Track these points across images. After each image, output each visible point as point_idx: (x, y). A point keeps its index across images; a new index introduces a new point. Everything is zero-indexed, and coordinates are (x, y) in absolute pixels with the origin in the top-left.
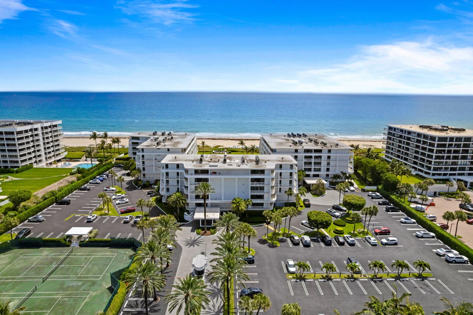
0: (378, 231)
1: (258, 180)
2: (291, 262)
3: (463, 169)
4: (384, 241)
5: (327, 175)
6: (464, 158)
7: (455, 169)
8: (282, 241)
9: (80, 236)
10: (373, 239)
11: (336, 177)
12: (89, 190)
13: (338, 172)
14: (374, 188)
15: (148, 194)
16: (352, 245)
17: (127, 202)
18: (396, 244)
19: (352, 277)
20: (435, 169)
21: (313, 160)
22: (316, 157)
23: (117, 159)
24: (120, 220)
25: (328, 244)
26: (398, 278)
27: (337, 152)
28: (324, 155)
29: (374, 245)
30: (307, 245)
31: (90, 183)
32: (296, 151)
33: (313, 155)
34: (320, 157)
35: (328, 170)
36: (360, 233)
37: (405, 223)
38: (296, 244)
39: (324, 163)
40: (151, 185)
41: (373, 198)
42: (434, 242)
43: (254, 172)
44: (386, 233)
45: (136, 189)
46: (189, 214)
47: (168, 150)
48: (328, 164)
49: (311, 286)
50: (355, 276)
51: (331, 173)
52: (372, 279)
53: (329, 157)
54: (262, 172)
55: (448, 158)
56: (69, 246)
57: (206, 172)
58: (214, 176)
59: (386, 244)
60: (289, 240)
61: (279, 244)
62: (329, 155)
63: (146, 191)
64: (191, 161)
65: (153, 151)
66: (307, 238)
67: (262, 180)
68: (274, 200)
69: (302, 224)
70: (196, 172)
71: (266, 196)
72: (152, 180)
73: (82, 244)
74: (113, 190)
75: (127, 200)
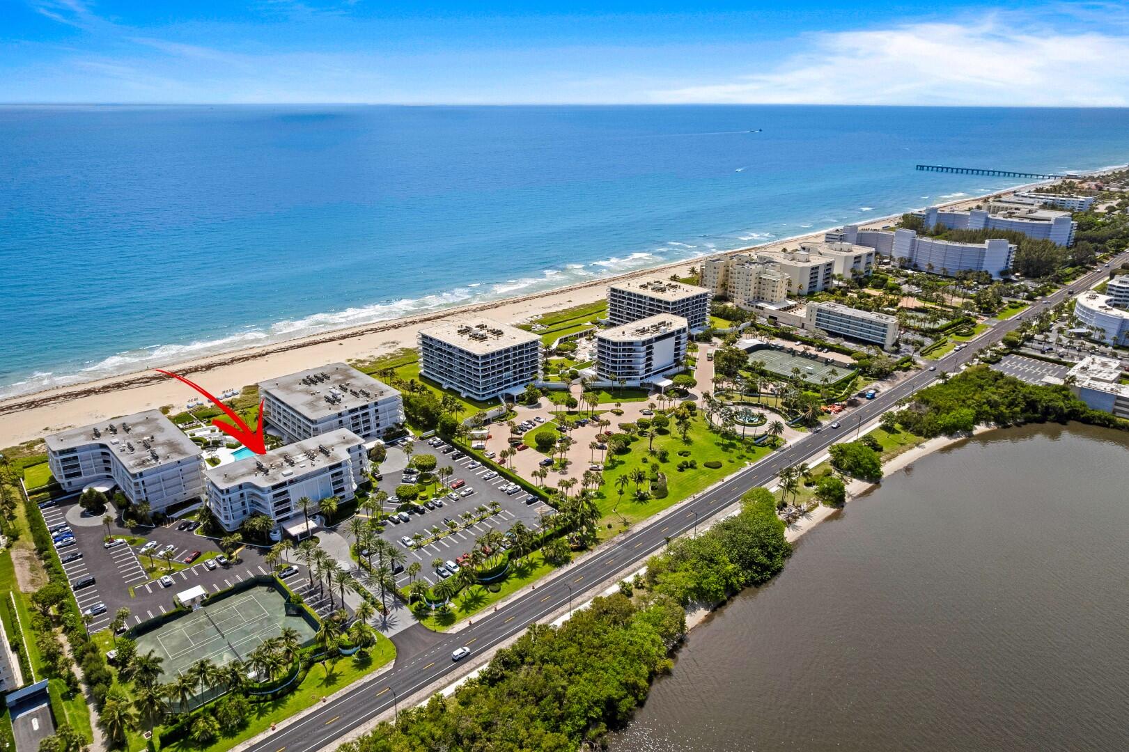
0: (455, 485)
1: (336, 474)
2: (407, 539)
3: (508, 381)
4: (463, 493)
5: (378, 432)
6: (507, 370)
7: (501, 384)
8: (383, 524)
10: (455, 495)
11: (389, 430)
12: (81, 556)
13: (390, 425)
14: (431, 432)
15: (181, 529)
16: (440, 506)
17: (173, 549)
18: (472, 493)
19: (453, 532)
20: (484, 389)
21: (361, 420)
22: (363, 415)
23: (29, 494)
24: (200, 570)
25: (422, 512)
26: (482, 519)
27: (384, 402)
28: (371, 410)
29: (457, 500)
30: (407, 520)
31: (61, 546)
32: (340, 415)
33: (360, 413)
34: (367, 414)
35: (378, 425)
36: (441, 492)
37: (473, 468)
38: (397, 523)
39: (372, 419)
40: (165, 515)
41: (435, 446)
42: (497, 480)
43: (331, 468)
44: (462, 484)
45: (151, 529)
46: (275, 533)
47: (179, 462)
48: (377, 418)
49: (429, 549)
50: (454, 530)
51: (382, 427)
52: (466, 527)
53: (377, 411)
54: (339, 465)
55: (493, 374)
56: (192, 611)
57: (283, 484)
58: (293, 486)
59: (466, 495)
60: (388, 521)
61: (383, 529)
62: (376, 408)
63: (171, 526)
64: (250, 474)
66: (405, 514)
67: (341, 473)
68: (355, 487)
69: (389, 501)
70: (274, 488)
71: (346, 487)
72: (162, 509)
73: (205, 603)
74: (121, 543)
75: (172, 546)
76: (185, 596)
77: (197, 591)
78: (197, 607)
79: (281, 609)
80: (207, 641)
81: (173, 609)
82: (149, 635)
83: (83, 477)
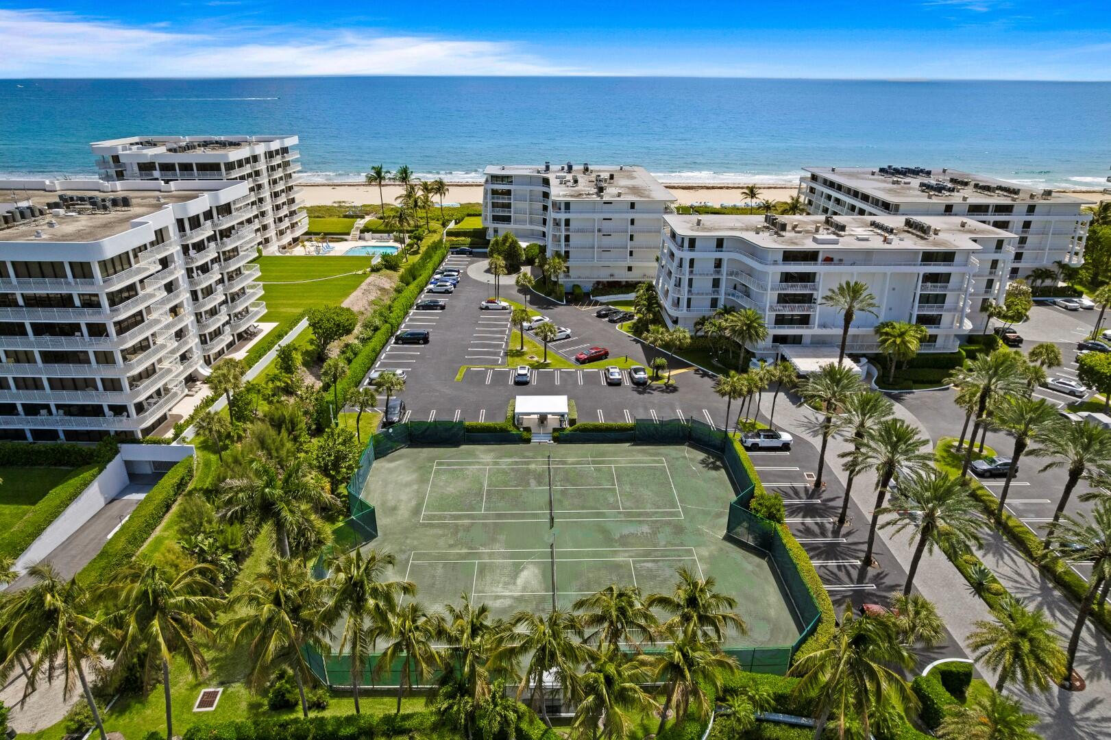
1: (935, 278)
5: (1015, 271)
9: (543, 418)
11: (1044, 273)
12: (443, 308)
13: (1046, 263)
15: (600, 316)
17: (568, 337)
23: (450, 234)
24: (590, 379)
27: (1047, 210)
28: (1017, 220)
31: (430, 291)
33: (990, 218)
34: (1007, 225)
35: (1018, 256)
40: (587, 295)
43: (927, 258)
45: (556, 304)
47: (632, 205)
48: (1023, 242)
53: (1027, 225)
54: (948, 257)
56: (528, 441)
57: (811, 256)
58: (830, 269)
62: (1028, 218)
64: (752, 230)
65: (592, 208)
67: (946, 278)
69: (1044, 385)
70: (788, 256)
71: (946, 318)
73: (560, 437)
74: (504, 308)
75: (569, 331)
76: (528, 405)
77: (557, 404)
78: (541, 439)
79: (719, 515)
80: (513, 516)
81: (499, 422)
82: (425, 452)
83: (512, 226)
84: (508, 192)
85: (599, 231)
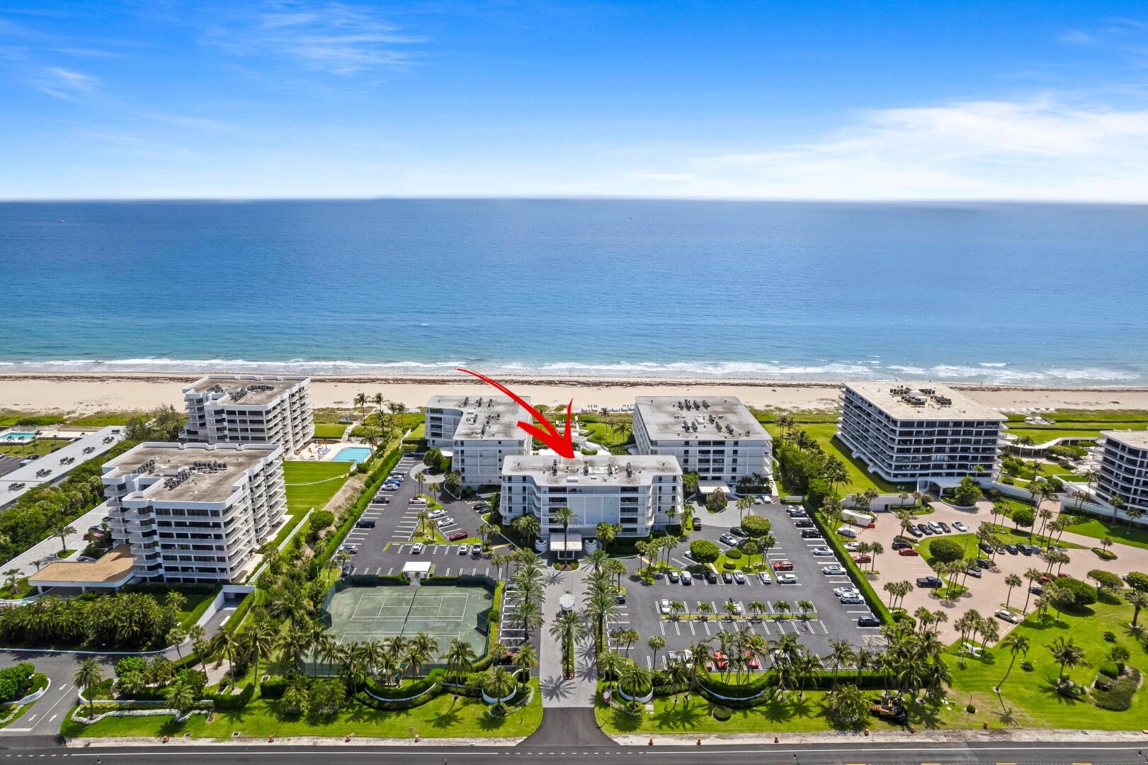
0: (778, 565)
1: (630, 499)
2: (665, 602)
3: (940, 467)
4: (780, 578)
5: (734, 478)
6: (940, 450)
7: (927, 467)
8: (658, 578)
9: (417, 574)
10: (767, 577)
11: (746, 480)
12: (388, 502)
13: (748, 473)
14: (799, 498)
15: (476, 509)
16: (741, 583)
17: (451, 524)
18: (794, 582)
19: (730, 618)
20: (897, 468)
21: (711, 457)
22: (715, 452)
23: (405, 442)
24: (453, 550)
25: (712, 581)
26: (780, 619)
27: (747, 444)
28: (728, 449)
29: (767, 583)
30: (687, 583)
31: (383, 489)
32: (687, 443)
33: (712, 448)
34: (722, 452)
35: (734, 470)
36: (755, 568)
37: (819, 554)
38: (674, 581)
39: (728, 460)
40: (474, 492)
41: (792, 515)
42: (841, 579)
43: (624, 489)
44: (790, 568)
45: (454, 500)
46: (541, 542)
47: (500, 442)
48: (735, 461)
49: (684, 627)
50: (733, 617)
51: (739, 475)
52: (750, 621)
53: (735, 452)
54: (635, 489)
55: (917, 451)
56: (408, 584)
57: (563, 490)
58: (573, 495)
59: (782, 582)
60: (666, 576)
61: (654, 582)
62: (735, 448)
63: (471, 504)
64: (541, 469)
65: (478, 444)
66: (687, 575)
67: (636, 500)
68: (651, 523)
69: (686, 555)
70: (552, 490)
71: (640, 519)
72: (475, 485)
73: (425, 583)
74: (423, 503)
75: (452, 520)
76: (411, 567)
77: (423, 567)
78: (415, 583)
79: (474, 618)
80: (391, 619)
81: (397, 575)
82: (360, 590)
83: (443, 439)
84: (440, 419)
85: (481, 456)
